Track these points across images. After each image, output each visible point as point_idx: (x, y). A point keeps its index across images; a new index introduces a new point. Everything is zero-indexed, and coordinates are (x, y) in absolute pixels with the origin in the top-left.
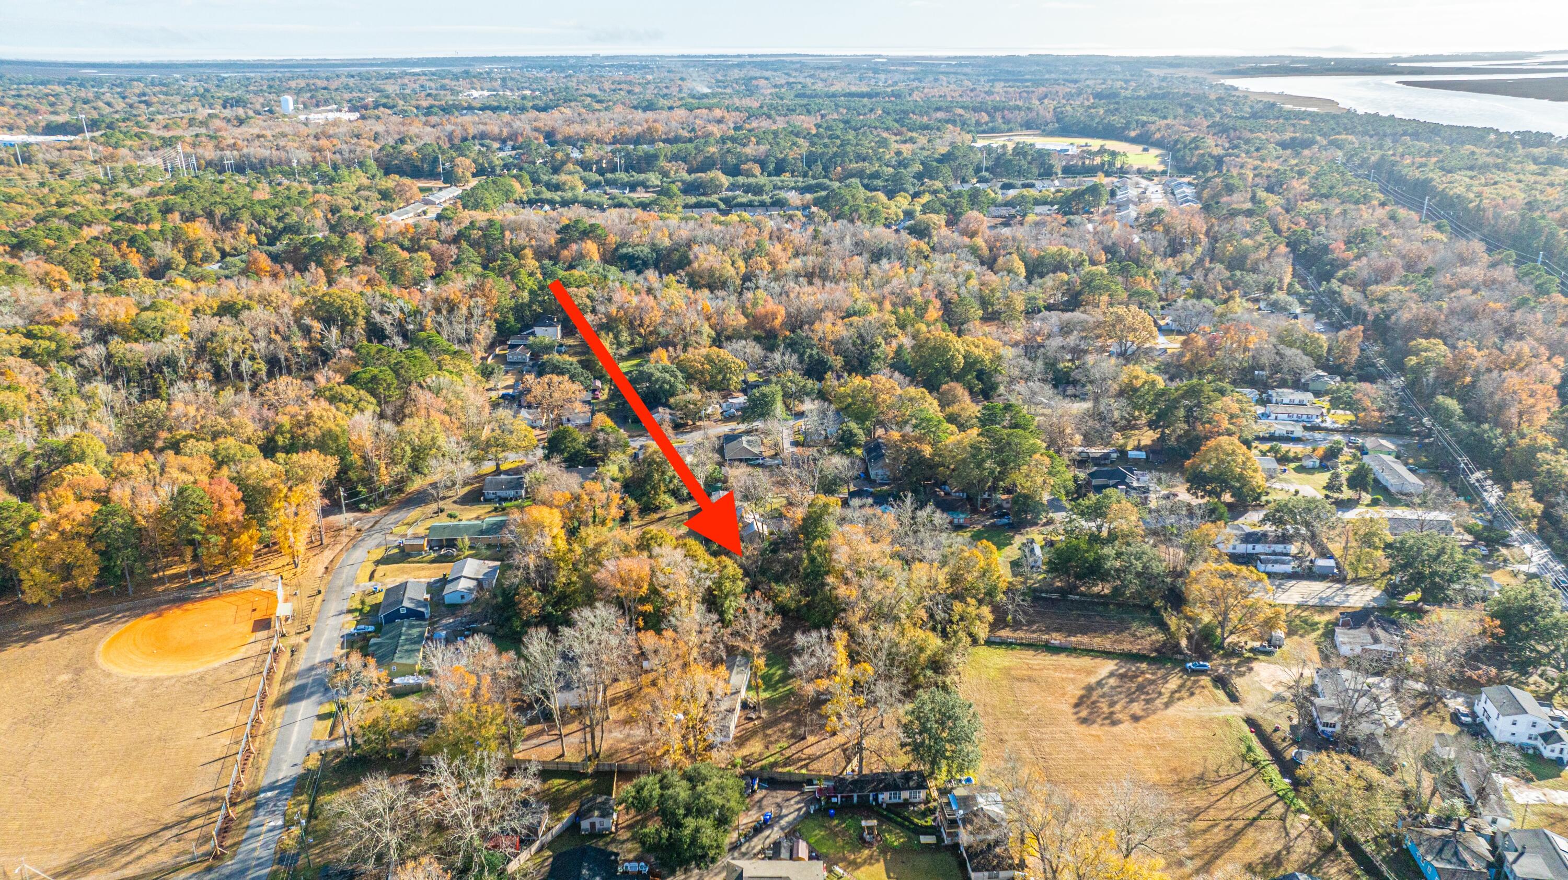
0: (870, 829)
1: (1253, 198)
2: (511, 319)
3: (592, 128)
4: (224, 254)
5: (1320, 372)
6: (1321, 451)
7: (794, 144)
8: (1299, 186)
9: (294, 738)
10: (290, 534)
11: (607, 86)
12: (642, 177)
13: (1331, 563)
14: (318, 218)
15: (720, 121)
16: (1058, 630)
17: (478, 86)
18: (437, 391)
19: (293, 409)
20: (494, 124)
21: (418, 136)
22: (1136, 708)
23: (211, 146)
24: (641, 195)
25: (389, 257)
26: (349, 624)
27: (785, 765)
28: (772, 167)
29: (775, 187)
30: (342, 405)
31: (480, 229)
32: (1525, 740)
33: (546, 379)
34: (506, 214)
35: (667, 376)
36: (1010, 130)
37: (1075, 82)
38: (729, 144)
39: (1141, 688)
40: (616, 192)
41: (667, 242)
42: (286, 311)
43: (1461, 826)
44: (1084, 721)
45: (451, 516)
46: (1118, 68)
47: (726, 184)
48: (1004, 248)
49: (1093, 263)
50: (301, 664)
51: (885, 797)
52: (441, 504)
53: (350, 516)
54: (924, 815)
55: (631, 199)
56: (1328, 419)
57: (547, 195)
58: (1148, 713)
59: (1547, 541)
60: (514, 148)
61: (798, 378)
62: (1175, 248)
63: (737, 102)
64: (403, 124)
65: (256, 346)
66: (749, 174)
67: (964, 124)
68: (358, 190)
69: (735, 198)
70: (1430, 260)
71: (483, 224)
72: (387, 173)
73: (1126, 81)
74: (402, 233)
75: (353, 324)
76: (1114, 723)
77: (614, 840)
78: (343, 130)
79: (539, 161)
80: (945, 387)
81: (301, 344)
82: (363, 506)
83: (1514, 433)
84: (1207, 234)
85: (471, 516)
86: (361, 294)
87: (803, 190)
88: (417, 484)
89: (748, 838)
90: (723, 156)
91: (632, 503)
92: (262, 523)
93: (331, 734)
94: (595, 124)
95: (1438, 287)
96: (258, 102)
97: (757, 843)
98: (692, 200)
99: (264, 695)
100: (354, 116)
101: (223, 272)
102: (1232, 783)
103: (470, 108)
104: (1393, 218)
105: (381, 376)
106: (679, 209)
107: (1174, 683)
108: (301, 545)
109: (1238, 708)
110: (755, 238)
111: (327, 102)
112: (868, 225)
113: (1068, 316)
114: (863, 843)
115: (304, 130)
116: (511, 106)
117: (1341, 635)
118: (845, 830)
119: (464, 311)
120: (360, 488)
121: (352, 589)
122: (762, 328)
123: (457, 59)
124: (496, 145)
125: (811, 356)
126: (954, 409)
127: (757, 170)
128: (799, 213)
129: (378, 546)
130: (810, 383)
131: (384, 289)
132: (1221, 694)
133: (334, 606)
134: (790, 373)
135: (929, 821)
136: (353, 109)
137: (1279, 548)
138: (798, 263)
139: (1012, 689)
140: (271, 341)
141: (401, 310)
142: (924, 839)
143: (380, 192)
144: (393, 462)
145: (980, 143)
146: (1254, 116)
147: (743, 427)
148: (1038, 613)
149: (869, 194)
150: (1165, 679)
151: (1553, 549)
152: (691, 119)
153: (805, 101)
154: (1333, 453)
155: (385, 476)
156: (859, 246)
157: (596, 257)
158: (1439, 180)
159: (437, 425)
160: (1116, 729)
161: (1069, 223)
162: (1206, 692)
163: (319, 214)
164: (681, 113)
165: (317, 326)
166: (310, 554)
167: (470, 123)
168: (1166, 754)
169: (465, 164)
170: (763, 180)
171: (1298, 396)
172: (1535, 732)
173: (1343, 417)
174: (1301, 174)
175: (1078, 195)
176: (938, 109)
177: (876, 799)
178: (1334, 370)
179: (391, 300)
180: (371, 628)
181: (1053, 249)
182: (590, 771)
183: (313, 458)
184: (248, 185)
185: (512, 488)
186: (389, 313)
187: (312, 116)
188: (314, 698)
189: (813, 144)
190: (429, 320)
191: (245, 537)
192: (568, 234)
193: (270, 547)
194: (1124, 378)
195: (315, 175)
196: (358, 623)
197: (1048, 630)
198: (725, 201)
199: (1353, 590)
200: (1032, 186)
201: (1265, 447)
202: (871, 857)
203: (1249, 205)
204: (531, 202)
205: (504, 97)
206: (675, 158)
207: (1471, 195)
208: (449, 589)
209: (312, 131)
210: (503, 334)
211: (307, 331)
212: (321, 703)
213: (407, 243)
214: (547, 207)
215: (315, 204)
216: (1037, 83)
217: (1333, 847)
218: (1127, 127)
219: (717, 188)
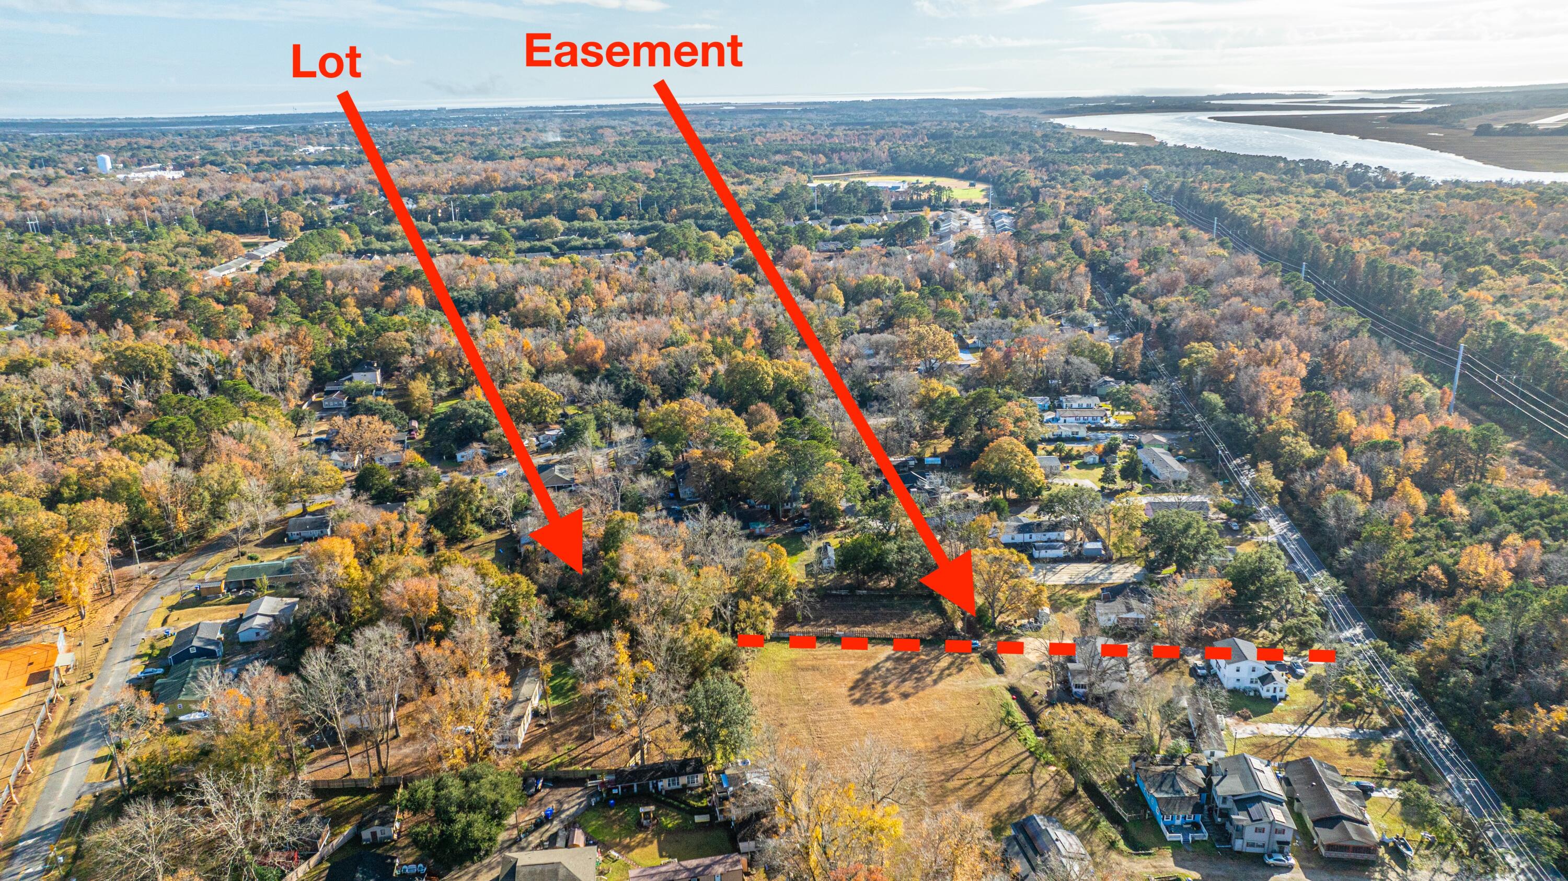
0: (647, 814)
1: (1062, 226)
2: (329, 366)
3: (428, 179)
4: (21, 315)
5: (1107, 378)
6: (1100, 448)
7: (632, 188)
8: (1104, 212)
9: (65, 784)
10: (73, 584)
11: (449, 138)
12: (476, 224)
13: (1098, 545)
14: (132, 276)
15: (560, 169)
16: (844, 623)
17: (314, 141)
18: (240, 437)
19: (82, 461)
20: (327, 178)
21: (245, 192)
22: (908, 686)
23: (11, 206)
24: (475, 242)
25: (201, 311)
26: (137, 669)
27: (571, 764)
28: (608, 210)
29: (611, 230)
30: (137, 455)
31: (300, 279)
32: (1248, 685)
33: (355, 420)
34: (328, 263)
35: (481, 412)
36: (847, 170)
37: (912, 124)
38: (567, 191)
39: (913, 669)
40: (449, 240)
41: (494, 285)
42: (82, 366)
43: (1183, 762)
44: (857, 702)
45: (251, 558)
46: (955, 110)
47: (562, 229)
48: (825, 278)
49: (909, 289)
50: (81, 709)
51: (664, 784)
52: (243, 548)
53: (145, 566)
54: (700, 797)
55: (464, 247)
56: (1112, 420)
57: (377, 245)
58: (917, 689)
59: (1289, 515)
60: (347, 201)
61: (614, 406)
62: (986, 272)
63: (580, 150)
64: (230, 180)
65: (49, 404)
66: (585, 218)
67: (802, 165)
68: (176, 246)
69: (568, 241)
70: (1212, 272)
71: (303, 275)
72: (209, 228)
73: (961, 123)
74: (218, 287)
75: (158, 377)
76: (886, 701)
77: (394, 848)
78: (164, 188)
79: (372, 214)
80: (753, 407)
81: (100, 400)
82: (159, 554)
83: (1264, 421)
84: (1018, 258)
85: (271, 557)
86: (167, 347)
87: (636, 232)
88: (219, 529)
89: (528, 832)
90: (560, 202)
91: (437, 534)
92: (42, 577)
93: (108, 775)
94: (432, 174)
95: (1215, 296)
96: (71, 162)
97: (534, 838)
98: (525, 245)
99: (35, 745)
100: (179, 174)
101: (18, 333)
102: (989, 745)
103: (304, 164)
104: (1184, 237)
105: (179, 424)
106: (512, 254)
107: (945, 661)
108: (87, 596)
109: (1003, 679)
110: (581, 278)
111: (149, 161)
112: (695, 263)
113: (876, 337)
114: (640, 827)
115: (120, 189)
116: (347, 160)
117: (1101, 607)
118: (621, 819)
119: (277, 359)
120: (155, 536)
121: (143, 635)
122: (583, 362)
123: (294, 116)
124: (329, 199)
125: (627, 386)
126: (762, 427)
127: (593, 214)
128: (630, 254)
129: (173, 592)
130: (625, 412)
131: (193, 342)
132: (988, 668)
133: (122, 652)
134: (606, 403)
135: (705, 802)
136: (178, 167)
137: (1053, 535)
138: (623, 299)
139: (796, 679)
140: (68, 398)
141: (209, 361)
142: (698, 819)
143: (200, 248)
144: (191, 508)
145: (816, 183)
146: (1075, 150)
147: (557, 457)
148: (827, 608)
149: (702, 234)
150: (937, 659)
151: (1293, 519)
152: (531, 168)
153: (648, 148)
154: (1112, 449)
155: (183, 523)
156: (686, 283)
157: (421, 303)
158: (1228, 201)
159: (238, 470)
160: (887, 706)
161: (888, 255)
162: (975, 667)
163: (132, 272)
164: (521, 162)
165: (118, 381)
166: (98, 605)
167: (302, 177)
168: (932, 724)
169: (292, 219)
170: (598, 223)
171: (1085, 401)
172: (1255, 676)
173: (1124, 417)
174: (1108, 201)
175: (901, 228)
176: (778, 152)
177: (656, 787)
178: (1118, 377)
179: (199, 351)
180: (160, 671)
181: (871, 277)
182: (375, 785)
183: (99, 506)
184: (52, 244)
185: (316, 528)
186: (196, 365)
187: (132, 175)
188: (90, 743)
189: (650, 188)
190: (239, 370)
191: (21, 590)
192: (390, 281)
193: (54, 601)
194: (923, 391)
195: (130, 234)
196: (147, 666)
197: (835, 623)
198: (559, 245)
199: (1118, 568)
200: (860, 221)
201: (1050, 448)
202: (645, 839)
203: (1057, 231)
204: (359, 254)
205: (340, 152)
206: (510, 205)
207: (1255, 216)
208: (243, 627)
209: (129, 189)
210: (319, 381)
211: (106, 387)
212: (98, 746)
213: (223, 297)
214: (376, 257)
215: (126, 262)
216: (875, 126)
217: (1075, 791)
218: (956, 164)
219: (553, 233)
